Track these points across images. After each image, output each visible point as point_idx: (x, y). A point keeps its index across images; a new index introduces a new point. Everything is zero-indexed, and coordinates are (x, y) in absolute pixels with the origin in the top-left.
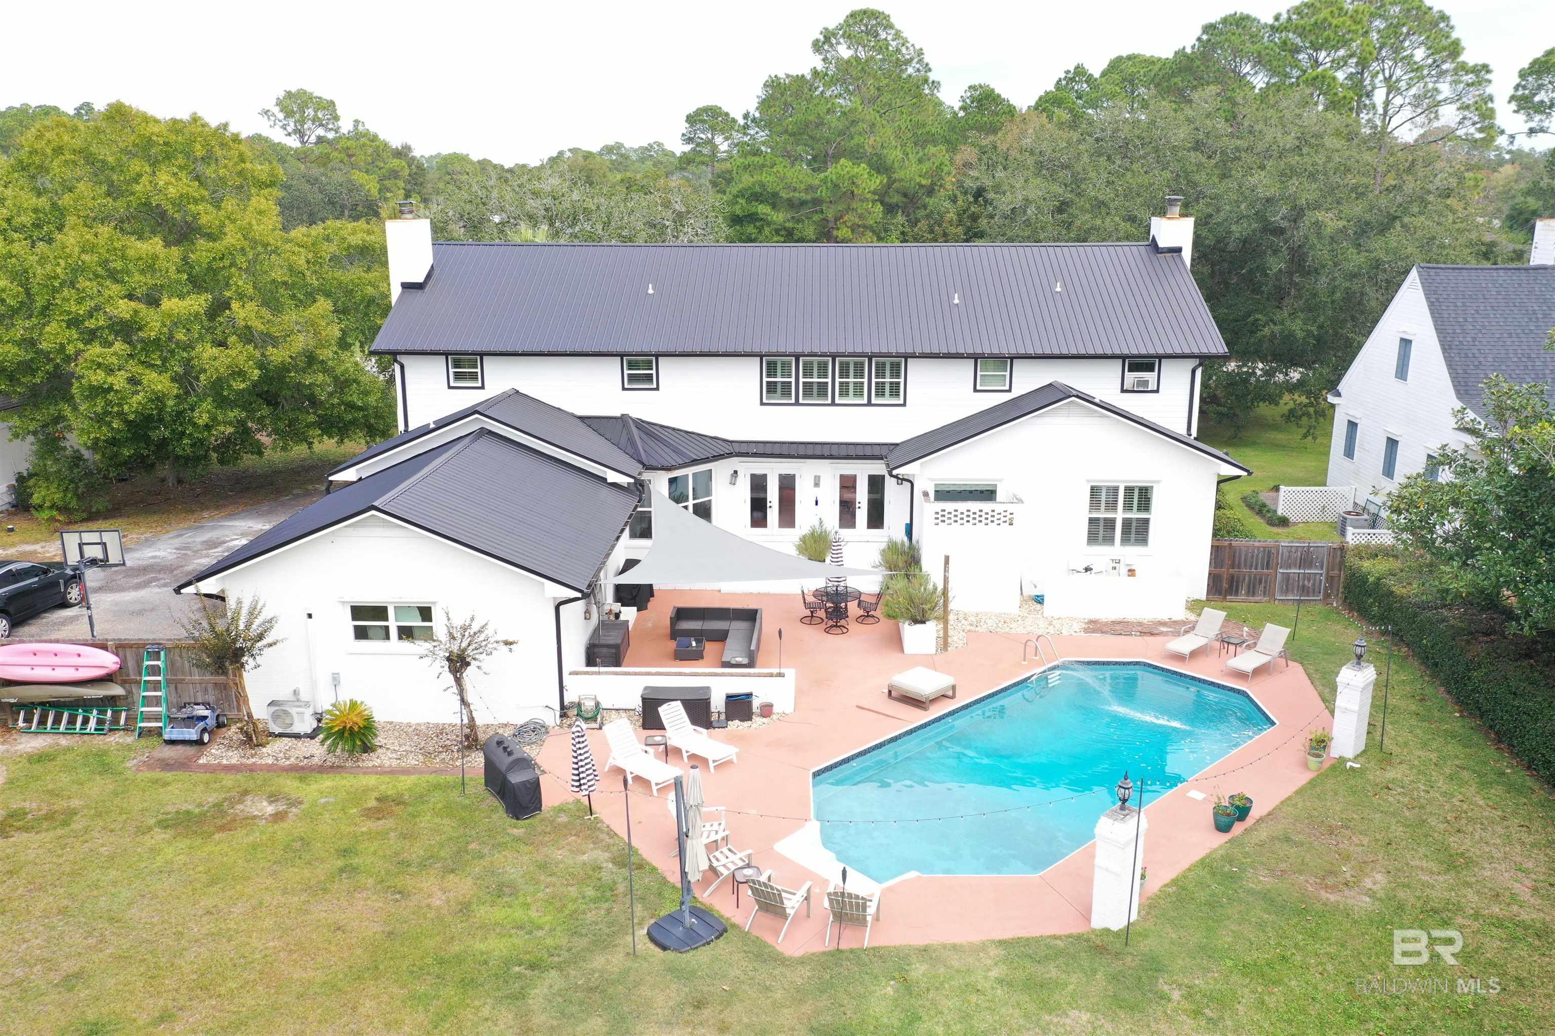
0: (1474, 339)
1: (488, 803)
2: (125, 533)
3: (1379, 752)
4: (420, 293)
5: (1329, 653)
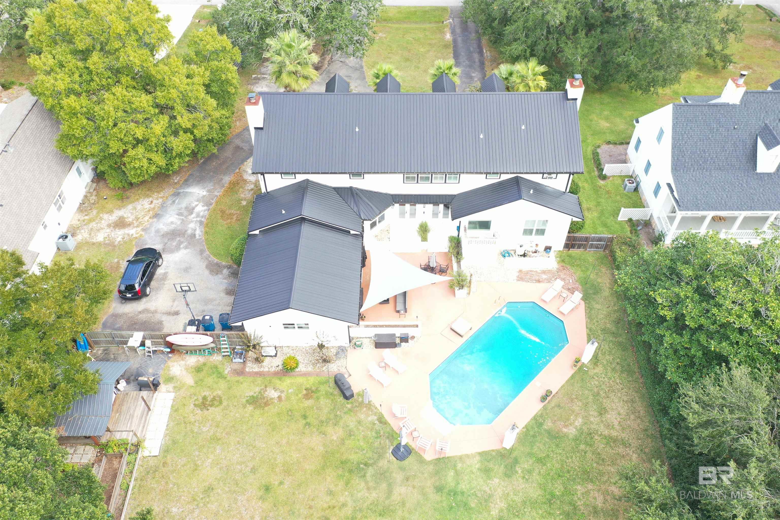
0: (686, 142)
1: (337, 392)
2: (151, 199)
3: (595, 359)
4: (263, 132)
5: (596, 293)
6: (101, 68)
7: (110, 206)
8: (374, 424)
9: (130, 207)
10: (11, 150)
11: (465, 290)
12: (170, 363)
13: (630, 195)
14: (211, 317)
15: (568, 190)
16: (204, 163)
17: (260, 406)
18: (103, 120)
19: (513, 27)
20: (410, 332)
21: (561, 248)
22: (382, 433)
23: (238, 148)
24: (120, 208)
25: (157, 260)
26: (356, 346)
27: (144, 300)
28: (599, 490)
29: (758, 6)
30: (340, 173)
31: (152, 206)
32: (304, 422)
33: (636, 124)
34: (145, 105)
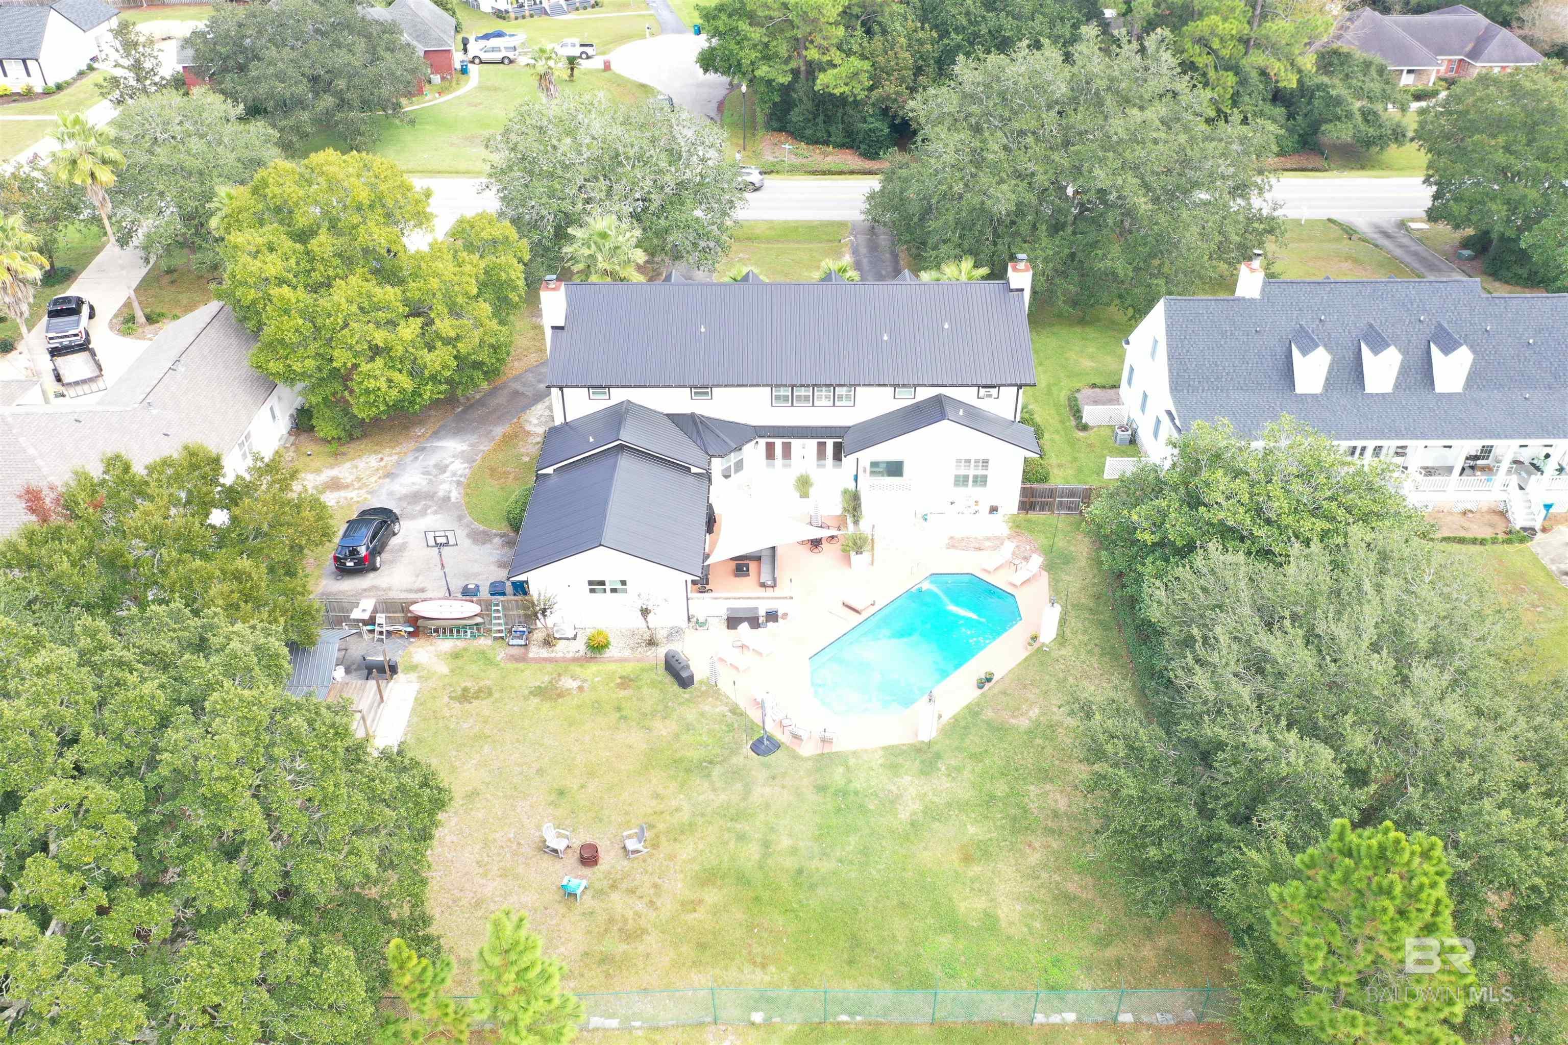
1: (669, 679)
2: (380, 456)
3: (1061, 639)
4: (564, 334)
5: (1067, 562)
6: (328, 252)
7: (317, 463)
8: (724, 716)
9: (348, 465)
10: (181, 369)
11: (866, 556)
12: (411, 649)
13: (1124, 448)
14: (477, 586)
15: (1018, 419)
16: (463, 412)
17: (550, 699)
18: (329, 315)
19: (940, 222)
20: (781, 607)
21: (1015, 510)
22: (736, 726)
23: (516, 393)
24: (332, 467)
25: (392, 522)
26: (700, 624)
27: (372, 575)
28: (1062, 792)
29: (1330, 220)
30: (676, 386)
31: (382, 464)
32: (618, 715)
33: (1125, 346)
34: (392, 298)
